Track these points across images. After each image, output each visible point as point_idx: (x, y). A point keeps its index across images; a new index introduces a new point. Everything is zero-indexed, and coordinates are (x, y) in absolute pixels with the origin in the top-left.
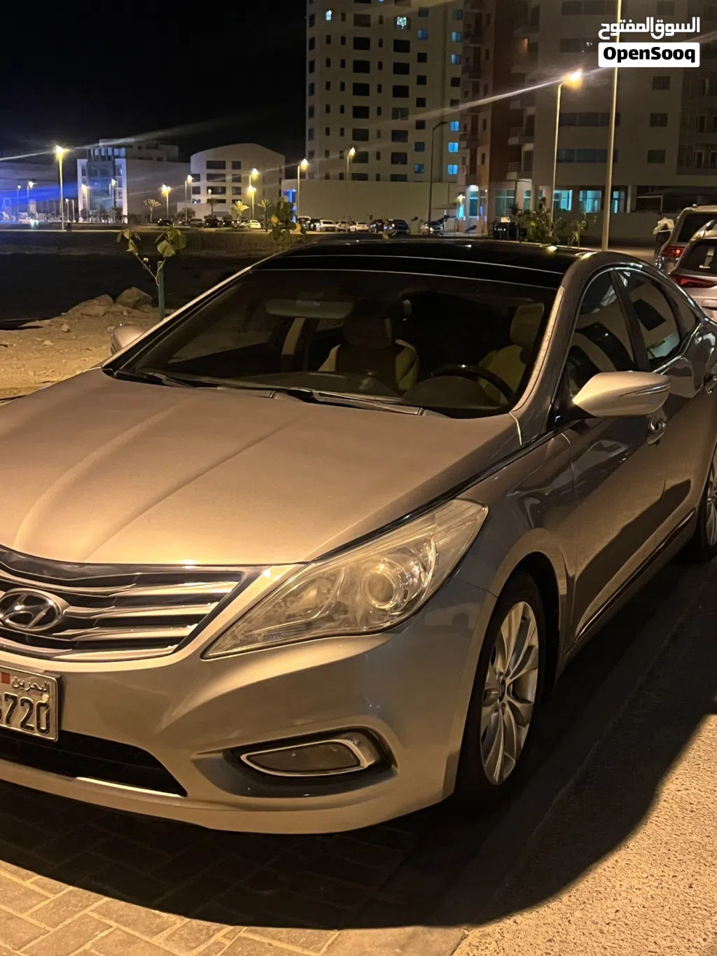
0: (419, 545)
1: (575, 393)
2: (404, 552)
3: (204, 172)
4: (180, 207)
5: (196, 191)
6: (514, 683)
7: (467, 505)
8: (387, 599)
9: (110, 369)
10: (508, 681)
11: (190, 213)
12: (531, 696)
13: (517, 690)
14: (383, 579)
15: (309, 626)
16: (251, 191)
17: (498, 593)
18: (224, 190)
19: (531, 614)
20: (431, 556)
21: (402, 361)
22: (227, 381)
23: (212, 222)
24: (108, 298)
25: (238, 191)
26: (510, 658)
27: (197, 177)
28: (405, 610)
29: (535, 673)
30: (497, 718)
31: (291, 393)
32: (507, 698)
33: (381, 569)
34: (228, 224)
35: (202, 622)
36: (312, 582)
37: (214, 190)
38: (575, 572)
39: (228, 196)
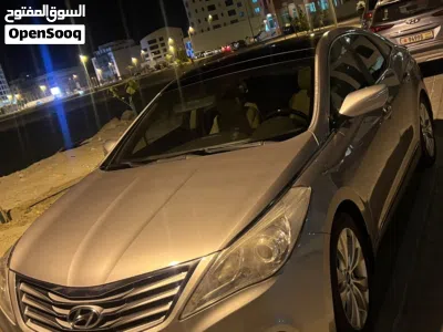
0: (279, 221)
1: (340, 107)
2: (273, 228)
3: (148, 46)
4: (142, 65)
5: (147, 56)
6: (354, 272)
7: (299, 189)
8: (270, 256)
9: (103, 167)
10: (350, 272)
11: (147, 67)
12: (365, 274)
13: (356, 275)
14: (264, 247)
15: (233, 284)
16: (171, 49)
17: (329, 232)
18: (159, 52)
19: (352, 233)
20: (287, 225)
21: (250, 114)
22: (160, 156)
23: (158, 67)
24: (116, 119)
25: (165, 50)
26: (347, 259)
27: (145, 50)
28: (282, 259)
29: (363, 262)
30: (350, 295)
31: (195, 153)
32: (352, 281)
33: (262, 241)
34: (165, 66)
35: (174, 299)
36: (227, 260)
37: (155, 53)
38: (367, 198)
39: (162, 54)
